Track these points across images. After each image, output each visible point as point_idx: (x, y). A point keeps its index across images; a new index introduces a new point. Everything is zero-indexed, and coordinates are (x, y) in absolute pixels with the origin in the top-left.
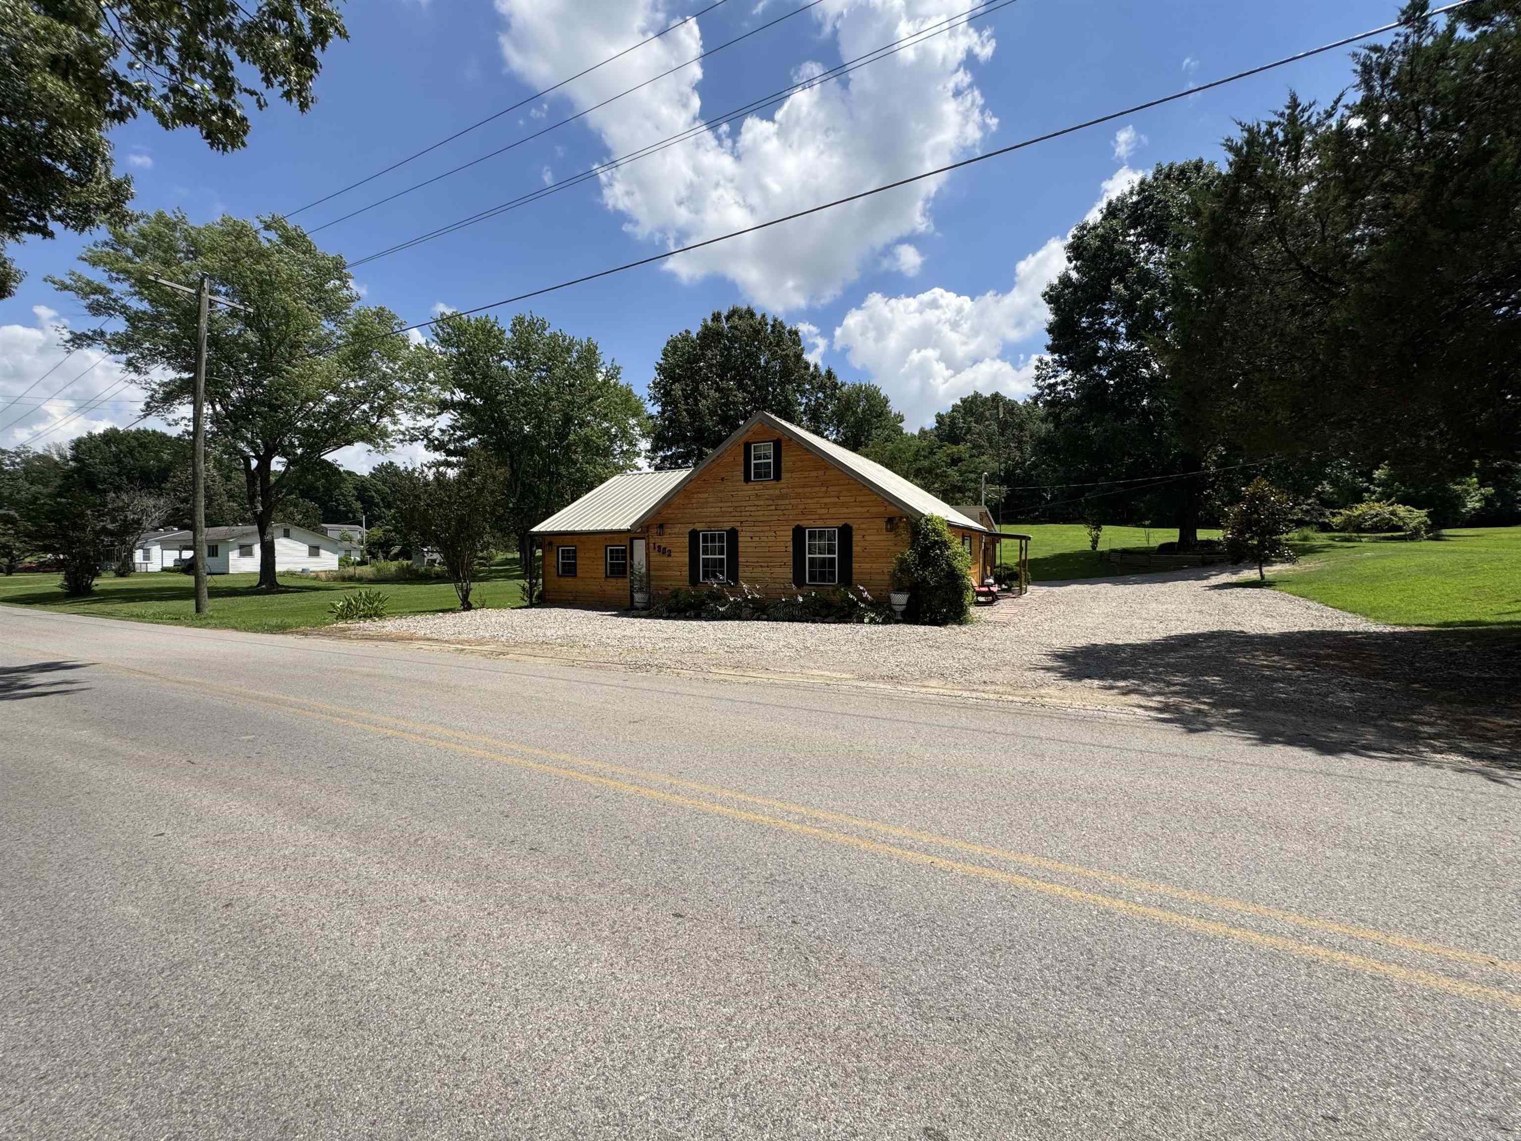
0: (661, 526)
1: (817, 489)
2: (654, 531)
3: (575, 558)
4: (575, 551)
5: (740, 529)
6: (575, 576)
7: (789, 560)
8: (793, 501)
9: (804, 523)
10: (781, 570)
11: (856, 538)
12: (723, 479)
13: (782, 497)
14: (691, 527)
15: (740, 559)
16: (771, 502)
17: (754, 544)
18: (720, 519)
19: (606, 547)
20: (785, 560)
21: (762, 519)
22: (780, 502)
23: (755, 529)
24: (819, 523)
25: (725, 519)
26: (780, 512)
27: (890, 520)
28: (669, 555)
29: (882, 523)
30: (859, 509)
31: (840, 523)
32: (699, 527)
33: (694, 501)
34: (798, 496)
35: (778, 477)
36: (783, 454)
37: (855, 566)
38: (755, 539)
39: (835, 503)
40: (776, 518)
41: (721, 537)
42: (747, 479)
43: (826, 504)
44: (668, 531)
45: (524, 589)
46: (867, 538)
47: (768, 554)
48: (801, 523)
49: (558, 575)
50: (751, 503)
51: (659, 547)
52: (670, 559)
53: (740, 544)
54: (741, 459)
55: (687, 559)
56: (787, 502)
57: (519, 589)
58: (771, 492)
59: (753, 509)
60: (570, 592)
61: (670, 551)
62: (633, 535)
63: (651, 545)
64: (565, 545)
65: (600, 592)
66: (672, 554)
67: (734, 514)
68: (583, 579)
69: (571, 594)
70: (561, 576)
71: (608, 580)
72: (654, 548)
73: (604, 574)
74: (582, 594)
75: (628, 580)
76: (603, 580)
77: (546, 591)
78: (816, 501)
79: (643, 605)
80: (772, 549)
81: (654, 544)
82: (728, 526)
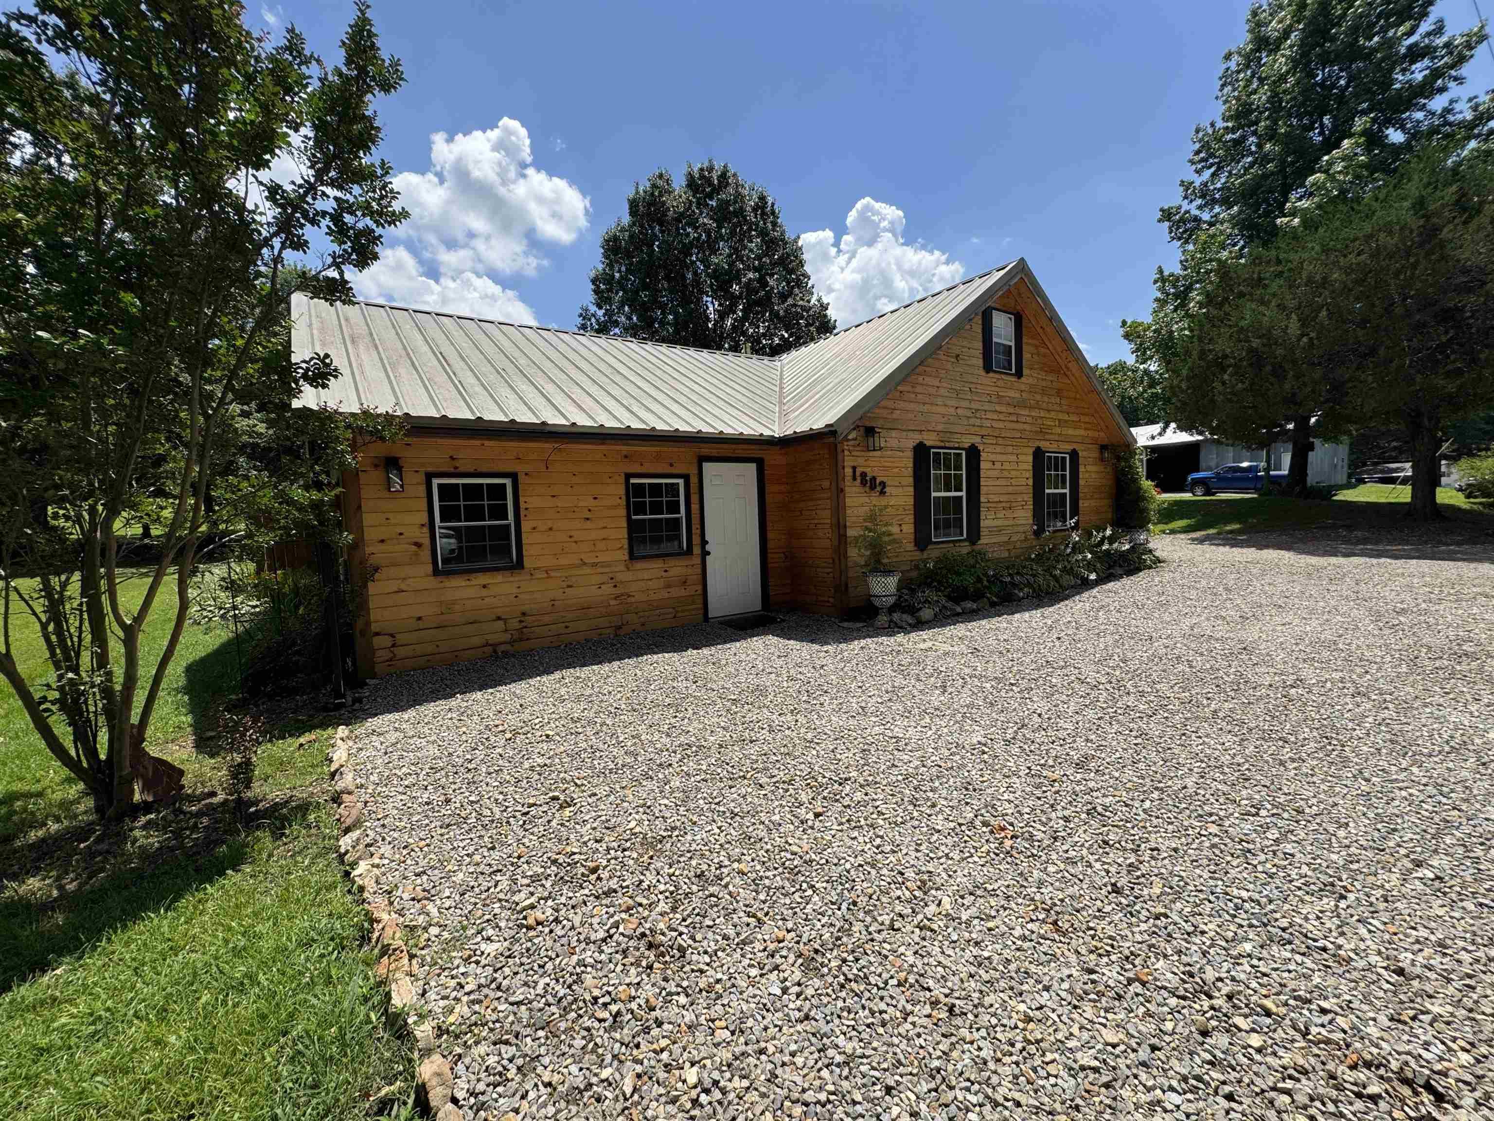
0: (870, 431)
1: (1053, 398)
2: (852, 441)
3: (506, 512)
4: (502, 492)
5: (982, 448)
6: (520, 566)
7: (1030, 495)
8: (1033, 413)
9: (1042, 445)
10: (1023, 513)
11: (1081, 468)
12: (957, 358)
13: (1023, 403)
14: (916, 438)
15: (982, 498)
16: (1012, 409)
17: (995, 474)
18: (957, 428)
20: (1026, 497)
21: (1004, 433)
22: (1021, 411)
23: (998, 449)
24: (1055, 446)
25: (964, 429)
26: (1021, 427)
27: (1103, 448)
28: (883, 493)
29: (1096, 451)
30: (1082, 432)
31: (1070, 448)
32: (930, 440)
34: (1037, 405)
35: (1019, 372)
36: (1024, 338)
38: (997, 465)
39: (1066, 422)
40: (1018, 433)
41: (958, 462)
42: (988, 366)
43: (1059, 421)
44: (880, 443)
46: (1088, 468)
47: (1010, 489)
48: (1040, 445)
49: (436, 570)
50: (991, 407)
51: (864, 475)
52: (883, 501)
53: (983, 473)
54: (979, 329)
55: (911, 501)
56: (1027, 411)
58: (1013, 392)
59: (994, 416)
60: (499, 618)
61: (883, 484)
62: (706, 450)
63: (848, 471)
64: (462, 469)
65: (613, 602)
66: (887, 489)
67: (972, 421)
68: (553, 574)
69: (500, 624)
70: (448, 573)
71: (639, 565)
72: (854, 479)
73: (626, 552)
74: (546, 619)
75: (697, 561)
76: (622, 568)
77: (377, 634)
78: (1053, 415)
79: (892, 600)
80: (1014, 482)
81: (854, 468)
82: (967, 442)
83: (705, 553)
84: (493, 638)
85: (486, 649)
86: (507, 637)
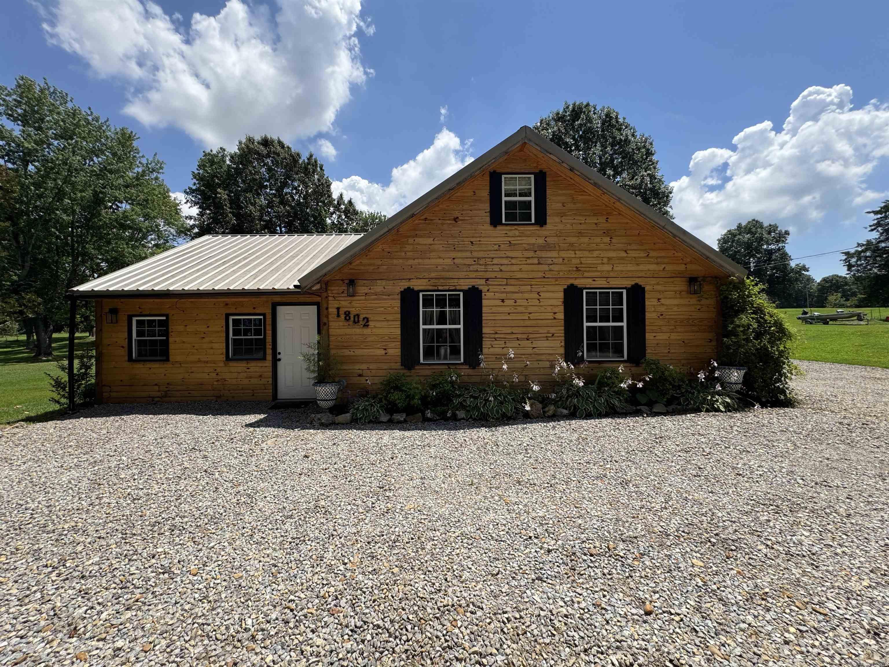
0: (352, 283)
1: (598, 240)
2: (335, 289)
3: (166, 334)
4: (164, 324)
5: (484, 289)
6: (168, 360)
7: (560, 330)
8: (563, 254)
9: (578, 283)
10: (546, 344)
11: (650, 303)
12: (456, 219)
13: (546, 247)
14: (404, 285)
15: (485, 330)
16: (531, 254)
17: (507, 310)
18: (451, 274)
19: (227, 316)
20: (552, 330)
21: (519, 275)
22: (544, 254)
23: (509, 289)
24: (601, 283)
25: (461, 274)
26: (546, 268)
27: (692, 280)
28: (366, 326)
29: (681, 285)
30: (653, 267)
31: (629, 283)
32: (416, 285)
33: (409, 248)
34: (571, 247)
35: (541, 221)
36: (548, 192)
37: (649, 336)
38: (507, 302)
39: (622, 258)
40: (541, 275)
41: (454, 301)
42: (495, 221)
43: (609, 259)
44: (362, 289)
45: (58, 384)
46: (663, 301)
47: (528, 323)
48: (576, 282)
49: (130, 359)
50: (502, 254)
51: (347, 314)
52: (366, 331)
53: (484, 310)
54: (485, 193)
55: (398, 331)
56: (554, 254)
57: (47, 383)
58: (532, 240)
59: (505, 261)
60: (156, 385)
61: (367, 320)
62: (277, 299)
63: (333, 310)
64: (144, 313)
65: (215, 383)
66: (370, 323)
67: (475, 267)
68: (183, 365)
69: (156, 388)
70: (136, 361)
71: (231, 364)
72: (338, 316)
73: (224, 356)
74: (179, 388)
75: (268, 363)
76: (222, 364)
77: (104, 385)
78: (595, 254)
79: (331, 404)
80: (532, 316)
81: (338, 309)
82: (466, 284)
83: (275, 360)
84: (153, 394)
85: (148, 399)
86: (159, 394)
